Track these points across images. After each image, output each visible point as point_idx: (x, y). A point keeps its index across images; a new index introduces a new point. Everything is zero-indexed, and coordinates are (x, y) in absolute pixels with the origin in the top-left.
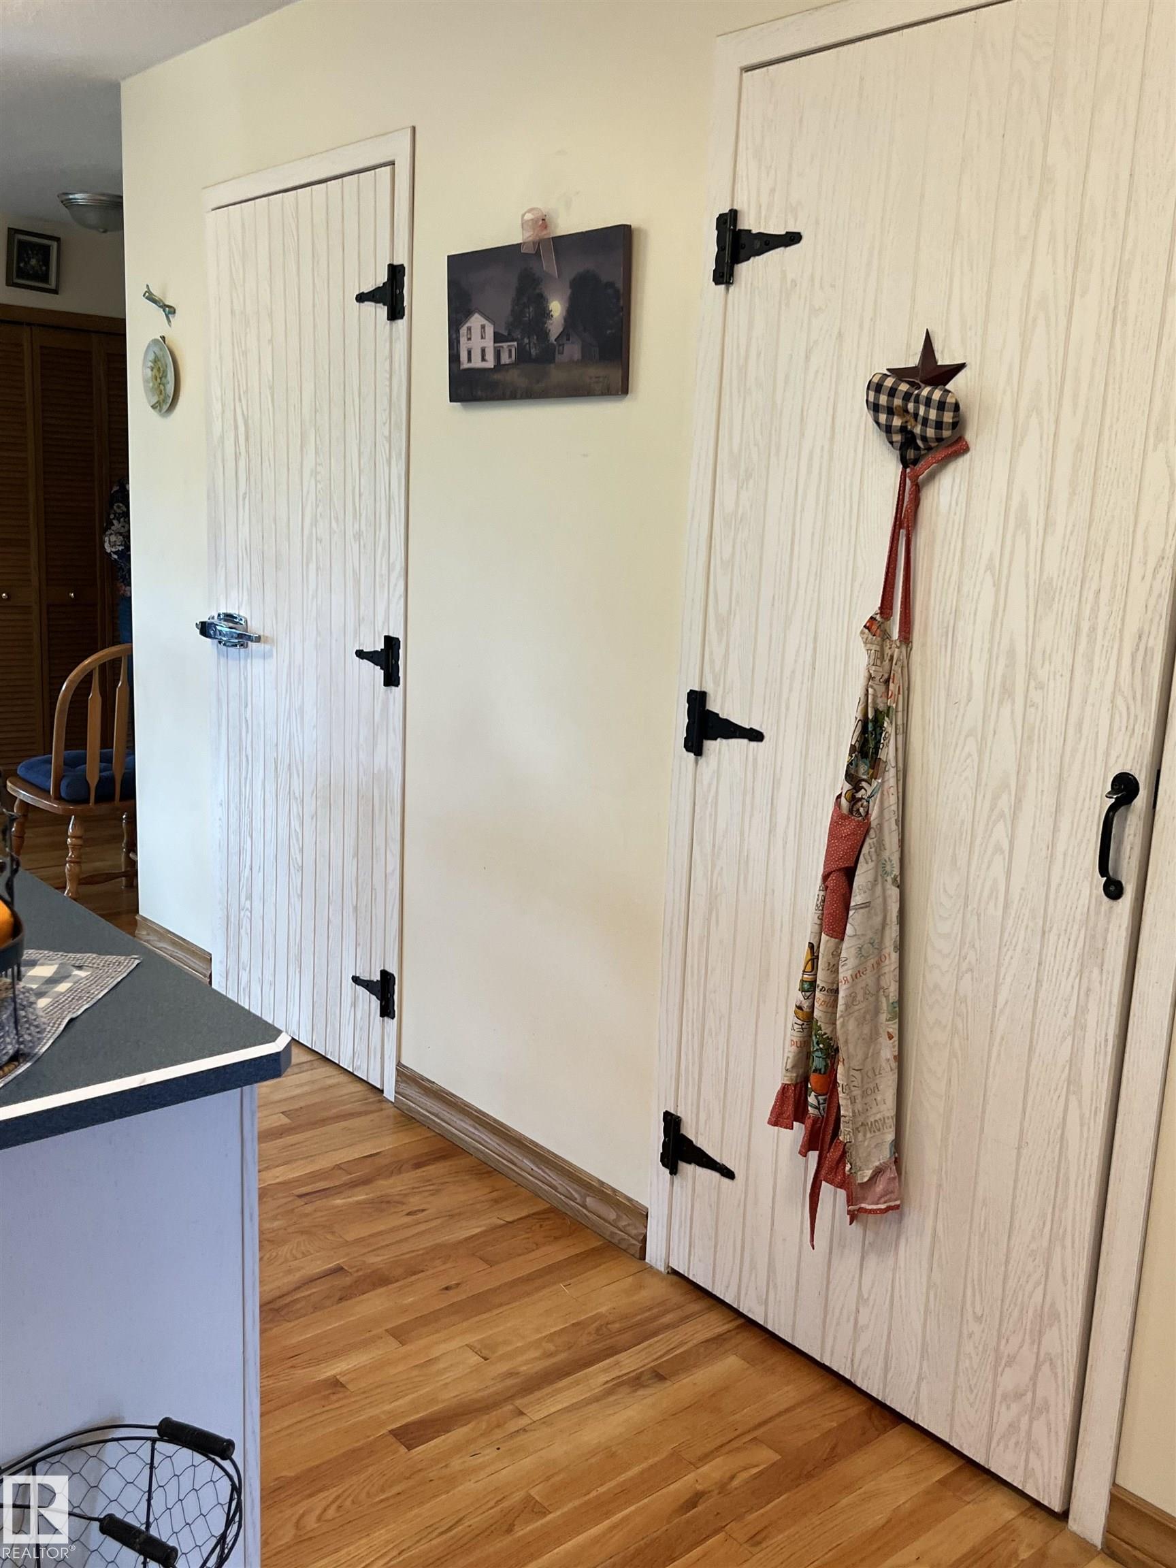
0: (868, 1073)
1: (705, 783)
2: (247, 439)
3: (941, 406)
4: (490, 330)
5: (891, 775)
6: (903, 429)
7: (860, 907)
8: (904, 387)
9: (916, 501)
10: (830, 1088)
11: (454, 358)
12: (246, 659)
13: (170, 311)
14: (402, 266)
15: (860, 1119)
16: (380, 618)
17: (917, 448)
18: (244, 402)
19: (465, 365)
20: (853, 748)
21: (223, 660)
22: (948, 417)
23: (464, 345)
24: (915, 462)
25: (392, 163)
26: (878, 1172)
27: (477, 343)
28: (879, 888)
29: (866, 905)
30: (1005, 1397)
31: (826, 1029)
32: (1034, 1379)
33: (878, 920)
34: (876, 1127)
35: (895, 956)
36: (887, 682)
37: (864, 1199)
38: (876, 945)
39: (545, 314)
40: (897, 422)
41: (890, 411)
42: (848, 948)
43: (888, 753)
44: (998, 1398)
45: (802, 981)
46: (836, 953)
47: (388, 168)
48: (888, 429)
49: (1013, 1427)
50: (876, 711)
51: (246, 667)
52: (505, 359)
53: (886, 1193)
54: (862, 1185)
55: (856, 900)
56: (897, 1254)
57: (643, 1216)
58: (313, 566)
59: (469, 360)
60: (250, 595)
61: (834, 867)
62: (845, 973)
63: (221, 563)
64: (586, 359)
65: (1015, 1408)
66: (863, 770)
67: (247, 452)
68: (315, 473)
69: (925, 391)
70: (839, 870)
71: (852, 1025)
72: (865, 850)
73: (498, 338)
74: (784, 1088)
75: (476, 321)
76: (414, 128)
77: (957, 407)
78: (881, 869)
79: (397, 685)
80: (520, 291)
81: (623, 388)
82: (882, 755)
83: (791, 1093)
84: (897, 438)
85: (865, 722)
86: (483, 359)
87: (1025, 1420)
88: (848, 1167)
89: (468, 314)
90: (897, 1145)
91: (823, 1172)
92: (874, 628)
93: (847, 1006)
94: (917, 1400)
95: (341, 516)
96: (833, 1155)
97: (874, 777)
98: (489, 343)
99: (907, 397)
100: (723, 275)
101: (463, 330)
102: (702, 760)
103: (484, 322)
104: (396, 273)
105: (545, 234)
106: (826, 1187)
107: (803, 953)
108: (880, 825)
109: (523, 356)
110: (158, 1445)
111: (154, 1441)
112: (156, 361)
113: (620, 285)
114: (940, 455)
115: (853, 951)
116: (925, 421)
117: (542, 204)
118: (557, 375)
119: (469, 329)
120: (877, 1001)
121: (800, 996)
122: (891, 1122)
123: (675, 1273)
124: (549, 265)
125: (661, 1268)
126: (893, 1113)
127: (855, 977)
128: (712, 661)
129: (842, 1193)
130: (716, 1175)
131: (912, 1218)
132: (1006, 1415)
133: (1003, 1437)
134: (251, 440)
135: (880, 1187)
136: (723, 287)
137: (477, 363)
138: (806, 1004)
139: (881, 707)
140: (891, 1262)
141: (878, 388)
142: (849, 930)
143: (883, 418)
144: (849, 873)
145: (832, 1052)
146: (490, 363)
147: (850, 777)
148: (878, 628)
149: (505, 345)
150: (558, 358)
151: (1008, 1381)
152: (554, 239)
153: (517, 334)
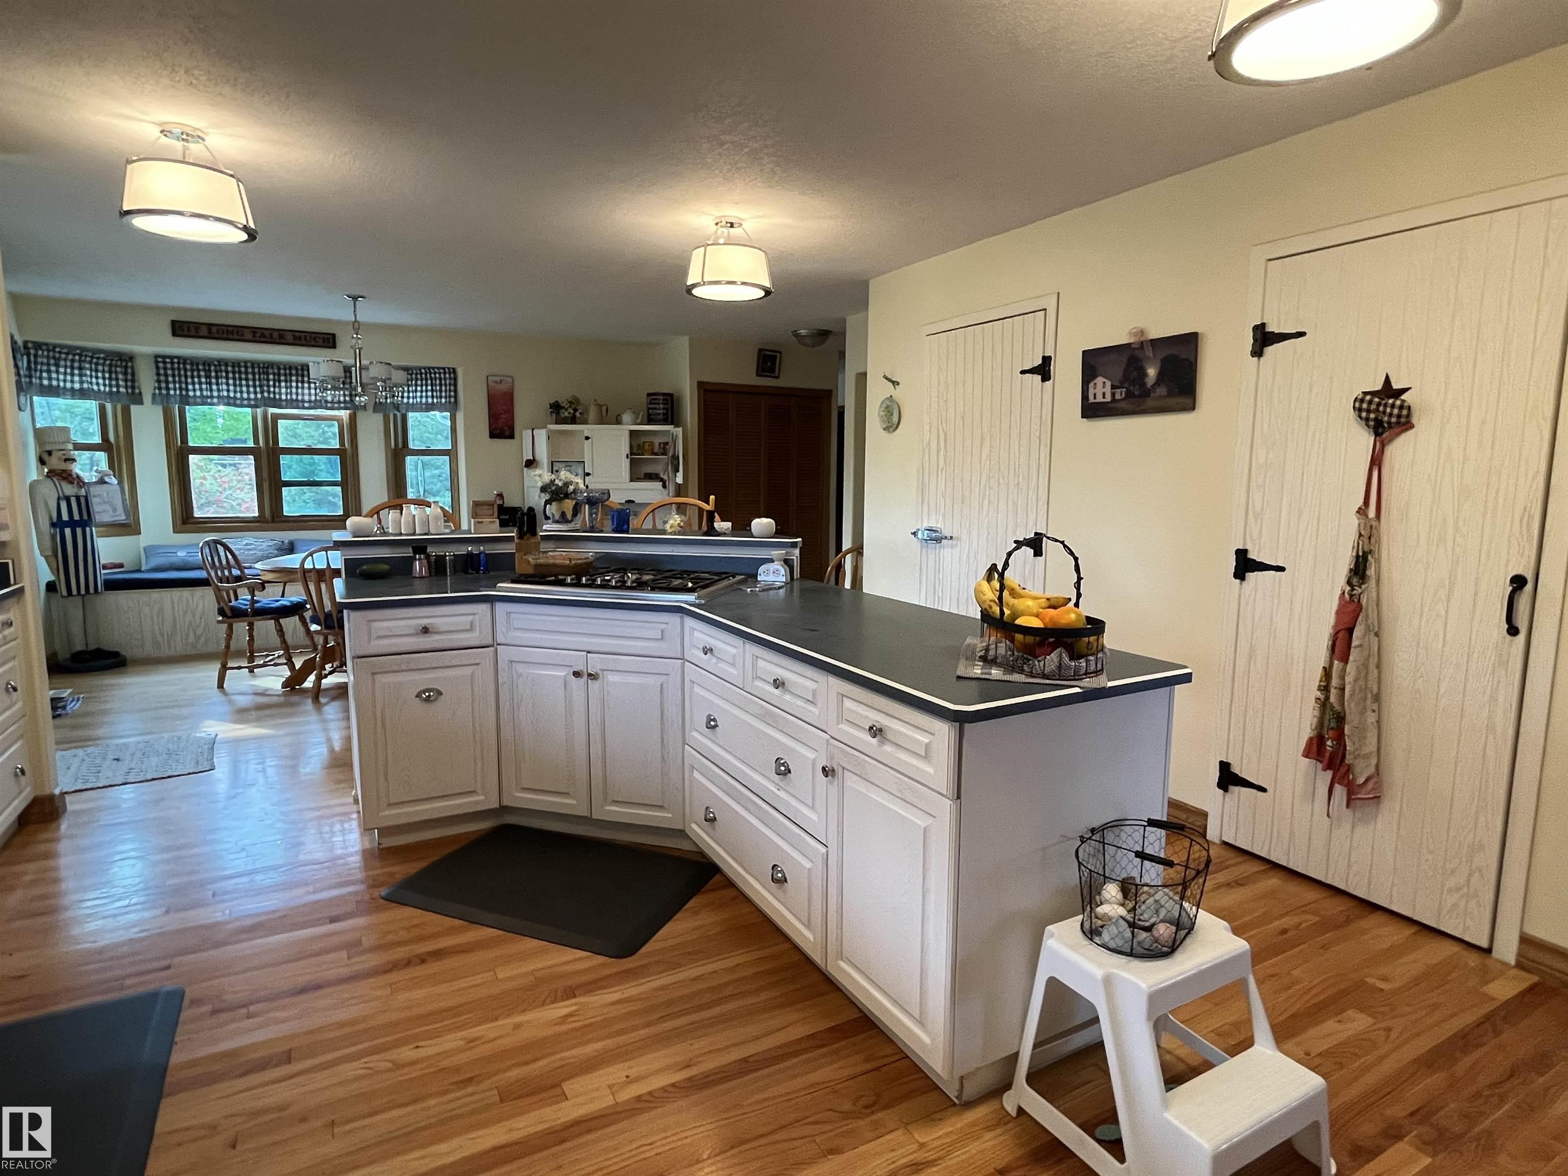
0: (1361, 730)
1: (1247, 593)
2: (945, 442)
3: (1401, 407)
4: (1108, 384)
5: (1372, 583)
6: (1376, 419)
7: (1356, 647)
8: (1377, 400)
9: (1382, 451)
10: (1340, 737)
11: (1085, 397)
12: (940, 548)
13: (895, 383)
14: (1050, 357)
15: (1357, 753)
16: (1031, 524)
17: (1384, 427)
18: (944, 425)
19: (1091, 400)
20: (1351, 570)
21: (924, 550)
22: (1405, 412)
23: (1091, 392)
24: (1382, 434)
25: (1045, 310)
26: (1368, 779)
27: (1099, 391)
28: (1367, 638)
29: (1360, 646)
30: (1450, 891)
31: (1337, 707)
32: (1468, 881)
33: (1366, 653)
34: (1367, 756)
35: (1376, 671)
36: (1370, 538)
37: (1359, 793)
38: (1366, 666)
39: (1144, 374)
40: (1372, 416)
41: (1368, 411)
42: (1351, 668)
43: (1371, 572)
44: (1445, 892)
45: (1320, 686)
46: (1344, 670)
47: (1043, 312)
48: (1367, 420)
49: (1455, 905)
50: (1364, 552)
51: (939, 552)
52: (1118, 397)
53: (1374, 789)
54: (1359, 786)
55: (1355, 642)
56: (1376, 823)
57: (1205, 815)
58: (986, 501)
59: (1095, 398)
60: (944, 517)
61: (1343, 627)
62: (1348, 679)
63: (926, 502)
64: (1170, 394)
65: (1457, 896)
66: (1355, 581)
67: (945, 447)
68: (989, 457)
69: (1391, 401)
70: (1345, 629)
71: (1353, 705)
72: (1360, 618)
73: (1113, 387)
74: (1311, 740)
75: (1100, 380)
76: (1059, 293)
77: (1409, 408)
78: (1368, 629)
79: (1041, 555)
80: (1128, 365)
81: (1192, 407)
82: (1368, 573)
83: (1315, 741)
84: (1372, 423)
85: (1358, 557)
86: (1104, 397)
87: (1463, 902)
88: (1351, 777)
89: (1095, 377)
90: (1377, 766)
91: (1336, 780)
92: (1361, 512)
93: (1351, 696)
94: (1391, 896)
95: (1006, 476)
96: (1343, 770)
97: (1363, 583)
98: (1108, 390)
99: (1379, 404)
100: (1257, 352)
101: (1091, 385)
102: (1244, 583)
103: (1105, 380)
104: (1047, 360)
105: (1142, 339)
106: (1337, 785)
107: (1319, 672)
108: (1367, 607)
109: (1129, 395)
110: (1147, 828)
111: (1145, 826)
112: (887, 407)
113: (1192, 359)
114: (1397, 430)
115: (1354, 668)
116: (1391, 415)
117: (1141, 325)
118: (1150, 403)
119: (1095, 384)
120: (1366, 693)
121: (1319, 693)
122: (1375, 754)
123: (1226, 844)
124: (1149, 352)
125: (1217, 841)
126: (1375, 749)
127: (1356, 681)
128: (1251, 535)
129: (1345, 790)
130: (1254, 791)
131: (1386, 804)
132: (1450, 901)
133: (1448, 911)
134: (948, 442)
135: (1370, 785)
136: (1256, 359)
137: (1100, 399)
138: (1322, 697)
139: (1366, 549)
140: (1372, 827)
141: (1362, 401)
142: (1351, 658)
143: (1364, 414)
144: (1350, 631)
145: (1341, 719)
146: (1108, 398)
147: (1349, 583)
148: (1362, 512)
149: (1118, 391)
150: (1152, 395)
151: (1451, 883)
152: (1151, 340)
153: (1126, 385)
